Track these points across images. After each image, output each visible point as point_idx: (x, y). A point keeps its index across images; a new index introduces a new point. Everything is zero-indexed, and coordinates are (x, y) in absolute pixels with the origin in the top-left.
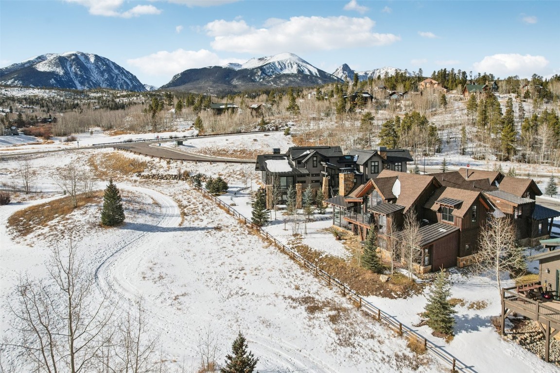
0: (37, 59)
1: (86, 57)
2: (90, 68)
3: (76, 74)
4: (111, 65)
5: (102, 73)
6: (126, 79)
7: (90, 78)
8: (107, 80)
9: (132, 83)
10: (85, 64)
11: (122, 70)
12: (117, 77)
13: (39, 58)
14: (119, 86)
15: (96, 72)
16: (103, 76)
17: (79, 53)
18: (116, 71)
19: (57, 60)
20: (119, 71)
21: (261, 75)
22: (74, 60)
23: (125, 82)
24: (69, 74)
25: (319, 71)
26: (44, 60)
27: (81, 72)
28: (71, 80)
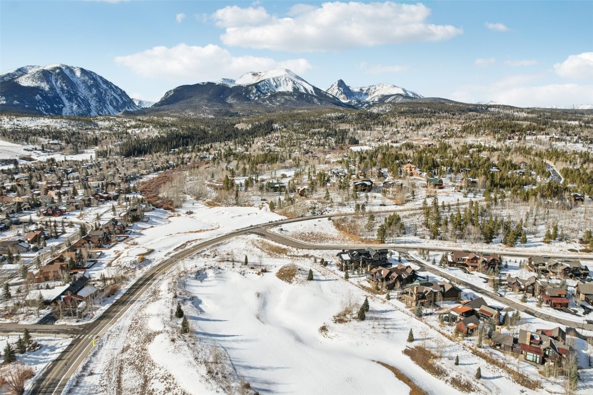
0: (17, 71)
1: (71, 70)
2: (77, 83)
3: (62, 89)
4: (99, 79)
5: (89, 88)
6: (115, 95)
7: (77, 93)
8: (96, 95)
9: (122, 99)
10: (71, 78)
11: (110, 84)
12: (106, 93)
13: (19, 70)
14: (108, 102)
15: (84, 87)
16: (91, 91)
17: (63, 66)
18: (104, 86)
19: (41, 74)
20: (108, 86)
21: (257, 92)
22: (58, 74)
23: (115, 98)
24: (55, 89)
25: (315, 88)
26: (26, 74)
27: (67, 87)
28: (57, 96)
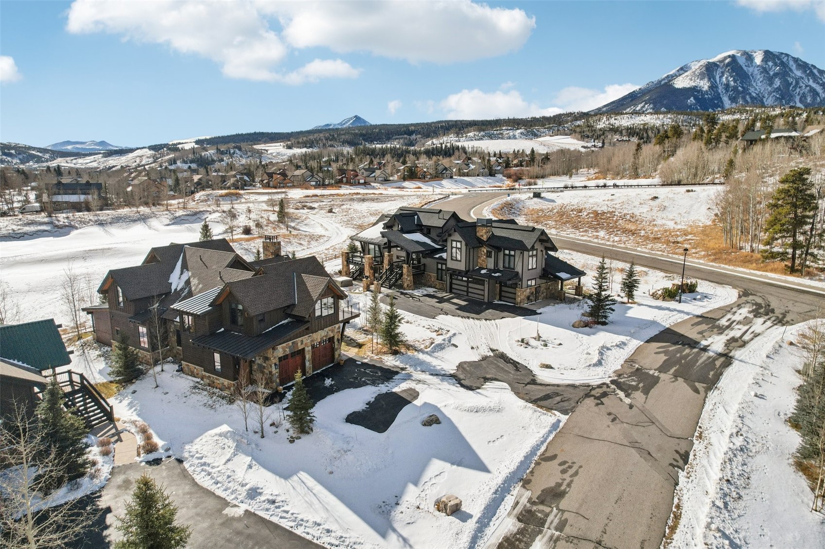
1: (749, 57)
2: (752, 75)
3: (727, 86)
4: (791, 63)
5: (770, 79)
6: (814, 85)
7: (748, 89)
8: (778, 89)
10: (745, 68)
11: (809, 69)
12: (797, 83)
15: (761, 79)
16: (771, 85)
17: (739, 52)
18: (799, 73)
19: (704, 69)
20: (805, 72)
22: (728, 64)
24: (717, 87)
26: (686, 71)
27: (735, 81)
28: (718, 97)
